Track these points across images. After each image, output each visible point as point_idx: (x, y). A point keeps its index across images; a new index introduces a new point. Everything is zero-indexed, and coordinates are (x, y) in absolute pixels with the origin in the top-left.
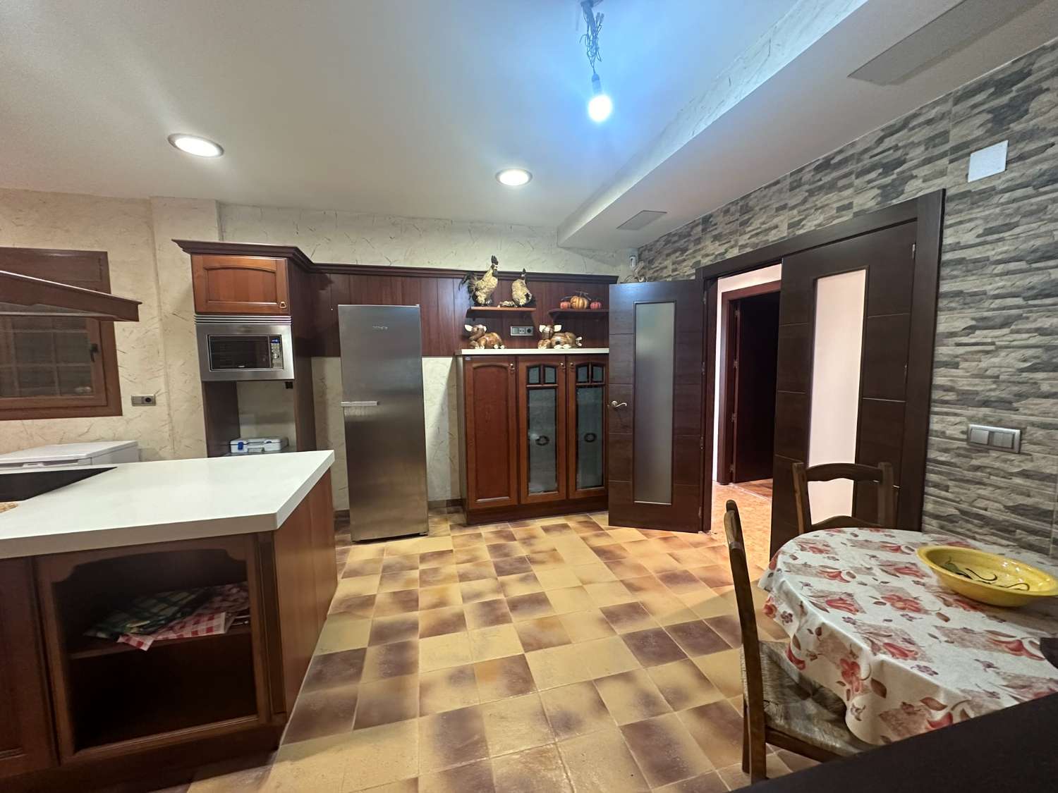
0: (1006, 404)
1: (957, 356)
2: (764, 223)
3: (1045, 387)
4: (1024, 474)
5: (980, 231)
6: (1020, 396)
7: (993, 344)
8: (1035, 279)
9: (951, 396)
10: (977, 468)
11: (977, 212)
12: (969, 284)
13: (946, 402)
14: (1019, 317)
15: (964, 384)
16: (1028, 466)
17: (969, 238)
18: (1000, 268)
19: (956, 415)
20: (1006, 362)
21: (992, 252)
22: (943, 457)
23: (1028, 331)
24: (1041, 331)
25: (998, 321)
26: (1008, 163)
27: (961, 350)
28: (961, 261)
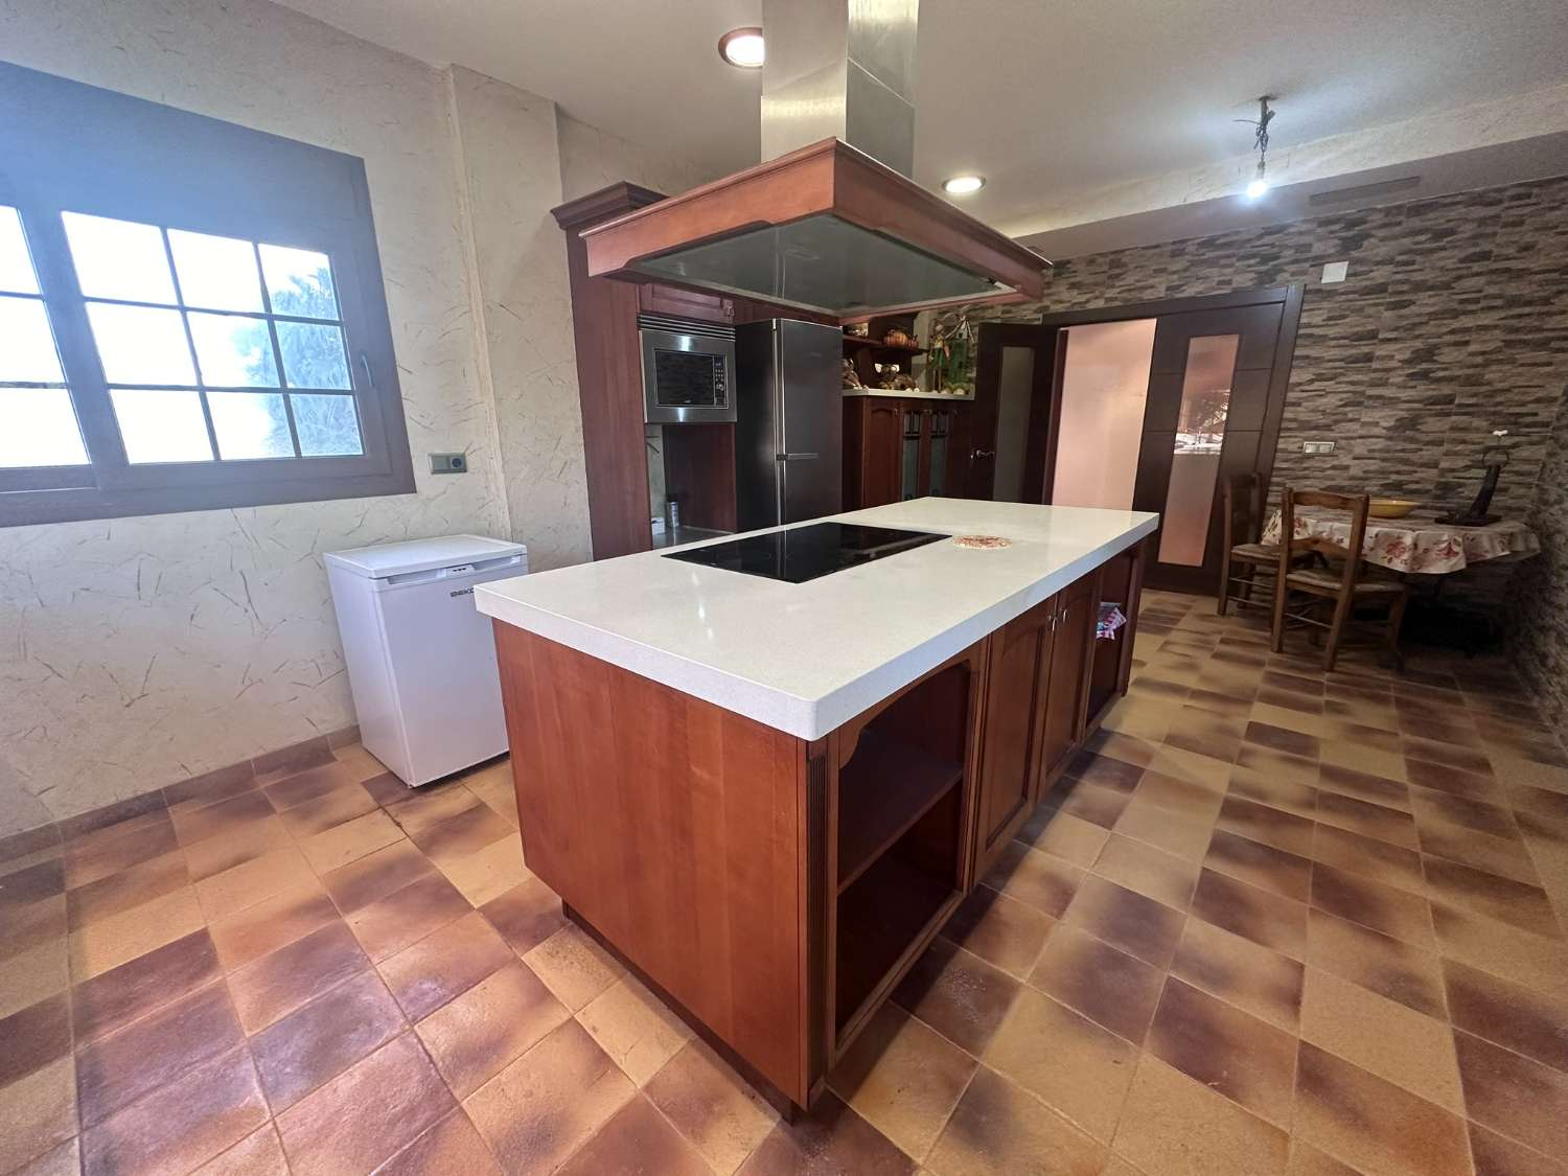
0: (1328, 427)
1: (1300, 399)
2: (1138, 281)
3: (1350, 416)
4: (1334, 468)
5: (1325, 317)
6: (1336, 422)
7: (1324, 390)
8: (1353, 351)
9: (1293, 425)
10: (1305, 469)
11: (1325, 304)
12: (1314, 352)
13: (1289, 429)
14: (1342, 374)
15: (1303, 417)
16: (1336, 463)
17: (1317, 320)
18: (1333, 343)
19: (1296, 437)
20: (1332, 401)
21: (1331, 332)
22: (1284, 465)
23: (1347, 383)
24: (1352, 383)
25: (1330, 376)
26: (1348, 276)
27: (1305, 394)
28: (1311, 336)
